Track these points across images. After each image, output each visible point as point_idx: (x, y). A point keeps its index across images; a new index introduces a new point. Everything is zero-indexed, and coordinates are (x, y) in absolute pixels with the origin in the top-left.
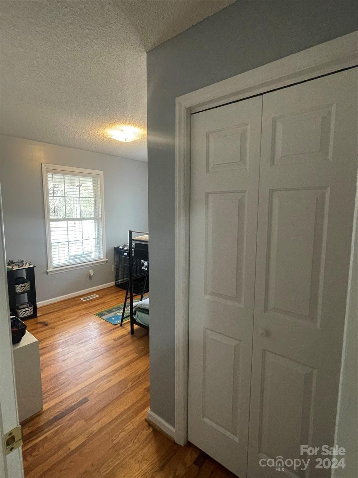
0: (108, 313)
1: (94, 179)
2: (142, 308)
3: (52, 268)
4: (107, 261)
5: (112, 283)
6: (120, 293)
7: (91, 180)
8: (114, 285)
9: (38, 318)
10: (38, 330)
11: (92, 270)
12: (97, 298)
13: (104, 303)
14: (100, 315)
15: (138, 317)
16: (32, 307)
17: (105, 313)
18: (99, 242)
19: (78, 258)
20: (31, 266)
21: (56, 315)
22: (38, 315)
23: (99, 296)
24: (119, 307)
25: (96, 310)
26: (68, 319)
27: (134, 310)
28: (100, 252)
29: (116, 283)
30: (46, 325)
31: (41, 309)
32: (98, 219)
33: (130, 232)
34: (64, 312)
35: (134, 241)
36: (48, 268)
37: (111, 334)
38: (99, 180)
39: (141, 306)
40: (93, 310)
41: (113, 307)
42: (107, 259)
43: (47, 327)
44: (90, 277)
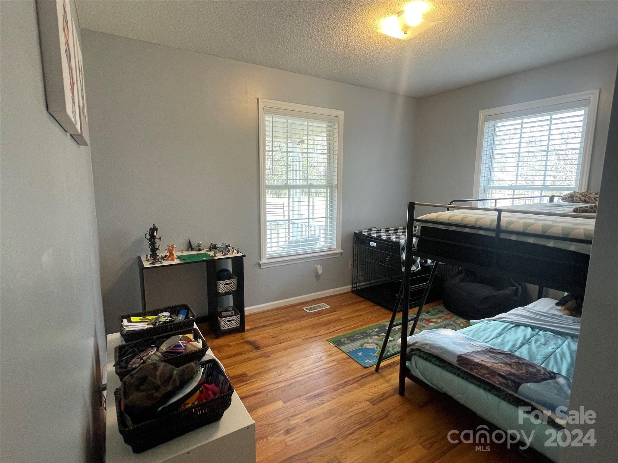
0: (349, 341)
1: (329, 124)
2: (426, 351)
3: (266, 259)
4: (341, 254)
5: (348, 288)
6: (362, 306)
7: (326, 126)
8: (350, 290)
9: (245, 333)
10: (246, 356)
11: (320, 265)
12: (327, 311)
13: (339, 320)
14: (338, 343)
15: (416, 367)
16: (239, 316)
17: (344, 341)
18: (331, 222)
19: (302, 246)
20: (240, 254)
21: (270, 331)
22: (247, 328)
23: (329, 307)
24: (365, 332)
25: (329, 331)
26: (288, 342)
27: (408, 350)
28: (331, 238)
29: (353, 288)
30: (258, 348)
31: (250, 317)
32: (332, 187)
33: (412, 206)
34: (281, 328)
35: (418, 223)
36: (260, 259)
37: (362, 386)
38: (336, 126)
39: (424, 348)
40: (323, 331)
41: (355, 330)
42: (342, 250)
43: (258, 353)
44: (317, 276)
